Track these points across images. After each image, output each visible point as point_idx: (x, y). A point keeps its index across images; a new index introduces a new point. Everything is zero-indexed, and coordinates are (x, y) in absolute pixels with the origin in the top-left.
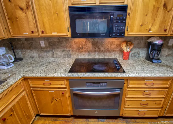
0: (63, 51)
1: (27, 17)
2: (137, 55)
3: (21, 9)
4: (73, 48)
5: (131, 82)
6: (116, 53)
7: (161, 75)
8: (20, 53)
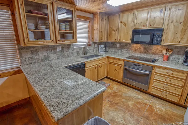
0: (127, 50)
1: (115, 34)
2: (177, 60)
3: (114, 31)
4: (132, 49)
5: (157, 69)
6: (159, 56)
7: (178, 68)
8: (107, 49)
